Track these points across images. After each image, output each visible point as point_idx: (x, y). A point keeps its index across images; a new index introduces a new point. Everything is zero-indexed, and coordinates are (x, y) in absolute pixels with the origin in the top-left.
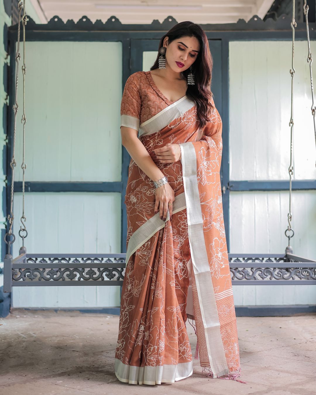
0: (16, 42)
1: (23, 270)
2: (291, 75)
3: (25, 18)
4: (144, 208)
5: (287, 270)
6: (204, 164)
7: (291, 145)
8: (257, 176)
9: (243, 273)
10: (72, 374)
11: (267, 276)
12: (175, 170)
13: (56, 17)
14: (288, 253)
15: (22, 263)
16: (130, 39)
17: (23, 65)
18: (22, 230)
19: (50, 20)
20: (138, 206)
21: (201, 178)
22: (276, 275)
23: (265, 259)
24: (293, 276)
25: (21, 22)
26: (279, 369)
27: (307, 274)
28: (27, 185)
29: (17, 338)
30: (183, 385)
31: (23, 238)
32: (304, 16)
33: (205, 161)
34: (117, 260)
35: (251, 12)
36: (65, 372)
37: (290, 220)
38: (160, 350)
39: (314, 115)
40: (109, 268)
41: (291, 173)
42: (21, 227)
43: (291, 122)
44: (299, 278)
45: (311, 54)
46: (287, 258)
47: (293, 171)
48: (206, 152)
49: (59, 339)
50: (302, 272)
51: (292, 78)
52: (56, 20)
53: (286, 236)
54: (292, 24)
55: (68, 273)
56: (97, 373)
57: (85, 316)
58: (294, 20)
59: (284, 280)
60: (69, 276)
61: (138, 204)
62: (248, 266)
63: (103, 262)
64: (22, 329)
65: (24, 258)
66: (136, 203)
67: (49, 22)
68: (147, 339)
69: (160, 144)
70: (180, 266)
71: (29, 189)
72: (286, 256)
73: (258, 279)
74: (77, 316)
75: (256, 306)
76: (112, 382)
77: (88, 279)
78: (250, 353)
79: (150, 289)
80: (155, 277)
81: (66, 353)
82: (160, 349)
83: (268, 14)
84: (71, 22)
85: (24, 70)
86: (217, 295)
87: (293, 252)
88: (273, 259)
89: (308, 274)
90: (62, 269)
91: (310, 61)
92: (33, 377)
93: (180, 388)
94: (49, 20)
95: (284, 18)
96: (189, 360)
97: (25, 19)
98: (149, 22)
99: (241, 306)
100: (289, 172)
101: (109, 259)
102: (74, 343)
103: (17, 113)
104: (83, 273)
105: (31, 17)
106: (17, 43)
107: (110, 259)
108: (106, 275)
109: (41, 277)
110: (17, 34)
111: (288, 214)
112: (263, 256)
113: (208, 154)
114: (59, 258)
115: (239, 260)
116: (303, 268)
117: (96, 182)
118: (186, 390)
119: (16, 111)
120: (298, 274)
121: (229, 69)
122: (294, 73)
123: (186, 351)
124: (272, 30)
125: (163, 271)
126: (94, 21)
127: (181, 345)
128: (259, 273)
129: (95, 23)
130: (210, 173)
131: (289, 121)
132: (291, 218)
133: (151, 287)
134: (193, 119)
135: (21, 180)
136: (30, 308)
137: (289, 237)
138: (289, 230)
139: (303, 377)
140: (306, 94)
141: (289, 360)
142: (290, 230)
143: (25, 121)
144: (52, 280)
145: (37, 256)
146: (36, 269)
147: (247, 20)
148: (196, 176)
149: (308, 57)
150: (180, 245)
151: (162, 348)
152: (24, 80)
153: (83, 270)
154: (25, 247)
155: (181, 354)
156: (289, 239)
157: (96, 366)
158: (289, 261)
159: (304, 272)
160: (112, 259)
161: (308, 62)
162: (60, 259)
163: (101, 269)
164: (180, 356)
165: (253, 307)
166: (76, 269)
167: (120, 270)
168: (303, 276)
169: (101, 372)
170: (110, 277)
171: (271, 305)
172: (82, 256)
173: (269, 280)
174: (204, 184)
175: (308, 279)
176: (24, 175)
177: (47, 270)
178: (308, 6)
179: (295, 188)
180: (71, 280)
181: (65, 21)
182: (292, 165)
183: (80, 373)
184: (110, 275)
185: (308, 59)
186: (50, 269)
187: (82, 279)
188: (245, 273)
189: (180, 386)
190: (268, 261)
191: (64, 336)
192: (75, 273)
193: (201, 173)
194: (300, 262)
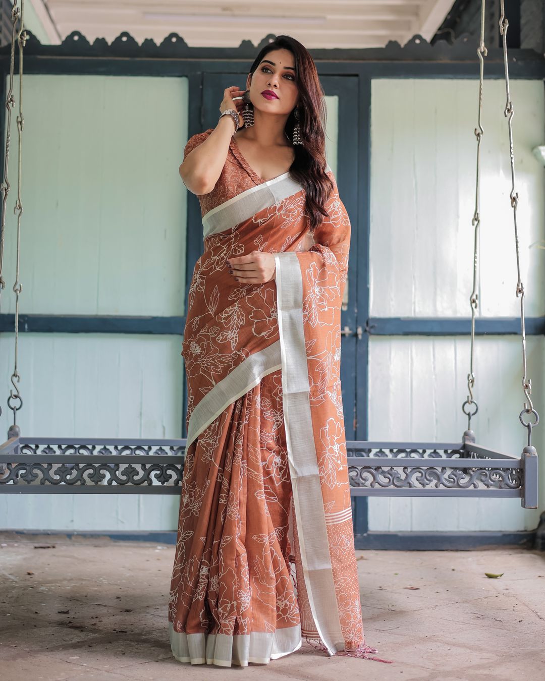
0: (6, 76)
1: (14, 465)
2: (476, 137)
3: (22, 34)
4: (213, 364)
5: (465, 471)
6: (316, 291)
7: (475, 257)
8: (417, 310)
9: (389, 476)
10: (95, 644)
11: (430, 481)
12: (265, 299)
13: (75, 33)
14: (468, 443)
15: (13, 453)
16: (203, 73)
17: (19, 115)
18: (13, 396)
19: (66, 38)
20: (202, 360)
21: (309, 313)
22: (445, 479)
23: (428, 452)
24: (475, 483)
25: (16, 41)
26: (450, 640)
27: (499, 478)
28: (22, 321)
29: (3, 581)
30: (285, 666)
31: (15, 410)
32: (501, 37)
33: (316, 286)
34: (174, 451)
35: (409, 29)
36: (83, 642)
37: (471, 385)
38: (243, 608)
39: (515, 207)
40: (161, 464)
41: (474, 305)
42: (11, 391)
43: (476, 219)
44: (485, 484)
45: (510, 103)
46: (465, 451)
47: (477, 301)
48: (319, 272)
49: (73, 584)
50: (491, 475)
51: (477, 142)
52: (76, 38)
53: (465, 412)
54: (479, 50)
55: (91, 471)
56: (139, 644)
57: (120, 546)
58: (483, 45)
59: (460, 489)
60: (92, 477)
61: (203, 357)
62: (399, 463)
63: (151, 453)
64: (11, 566)
65: (16, 445)
66: (200, 355)
67: (64, 42)
68: (214, 589)
69: (240, 253)
70: (275, 463)
71: (26, 327)
72: (464, 446)
73: (415, 487)
74: (105, 546)
75: (411, 532)
76: (164, 660)
77: (125, 482)
78: (401, 613)
79: (218, 504)
80: (226, 483)
81: (86, 608)
82: (242, 606)
83: (439, 33)
84: (101, 42)
85: (21, 123)
86: (329, 516)
87: (476, 441)
88: (441, 452)
89: (501, 479)
90: (81, 466)
91: (508, 115)
92: (28, 649)
93: (279, 671)
94: (64, 38)
95: (465, 40)
96: (295, 622)
97: (23, 37)
98: (236, 44)
99: (386, 532)
100: (471, 303)
101: (161, 448)
102: (100, 592)
103: (8, 197)
104: (117, 472)
105: (34, 32)
106: (8, 77)
107: (163, 448)
108: (156, 476)
109: (45, 478)
110: (10, 62)
111: (469, 375)
112: (425, 447)
113: (323, 275)
114: (75, 446)
115: (384, 452)
116: (492, 469)
117: (141, 316)
118: (290, 674)
119: (6, 194)
120: (483, 478)
121: (370, 126)
122: (481, 135)
123: (290, 608)
124: (446, 61)
125: (242, 473)
126: (140, 41)
127: (280, 597)
128: (418, 477)
129: (143, 44)
130: (324, 307)
131: (472, 217)
132: (472, 381)
133: (219, 500)
134: (296, 212)
135: (12, 311)
136: (25, 532)
137: (469, 414)
138: (469, 403)
139: (491, 655)
140: (501, 171)
141: (467, 625)
142: (472, 402)
143: (20, 210)
144: (63, 483)
145: (38, 442)
146: (36, 464)
147: (403, 43)
148: (301, 310)
149: (506, 108)
150: (276, 426)
151: (246, 604)
152: (21, 140)
153: (116, 468)
154: (18, 427)
155: (280, 613)
156: (470, 419)
157: (137, 631)
158: (468, 456)
159: (495, 475)
160: (167, 449)
161: (506, 116)
162: (77, 446)
163: (148, 466)
164: (278, 616)
165: (407, 534)
166: (105, 466)
167: (179, 468)
168: (492, 483)
169: (146, 641)
170: (163, 480)
171: (437, 532)
172: (115, 442)
173: (434, 488)
174: (314, 324)
175: (501, 487)
176: (18, 304)
177: (56, 467)
178: (507, 21)
179: (481, 330)
180: (96, 483)
181: (91, 40)
182: (477, 292)
183: (110, 644)
184: (162, 477)
185: (505, 111)
186: (60, 465)
187: (114, 483)
188: (393, 476)
189: (279, 667)
190: (432, 454)
191: (83, 580)
192: (102, 472)
193: (310, 306)
194: (487, 458)
